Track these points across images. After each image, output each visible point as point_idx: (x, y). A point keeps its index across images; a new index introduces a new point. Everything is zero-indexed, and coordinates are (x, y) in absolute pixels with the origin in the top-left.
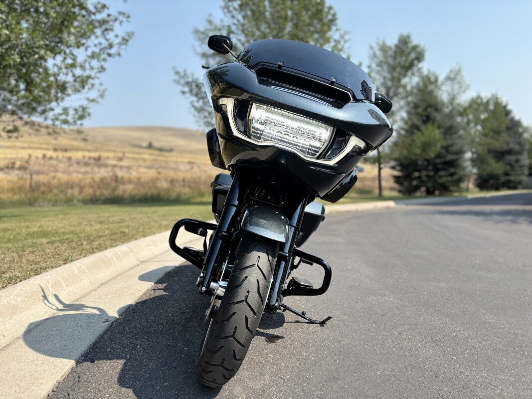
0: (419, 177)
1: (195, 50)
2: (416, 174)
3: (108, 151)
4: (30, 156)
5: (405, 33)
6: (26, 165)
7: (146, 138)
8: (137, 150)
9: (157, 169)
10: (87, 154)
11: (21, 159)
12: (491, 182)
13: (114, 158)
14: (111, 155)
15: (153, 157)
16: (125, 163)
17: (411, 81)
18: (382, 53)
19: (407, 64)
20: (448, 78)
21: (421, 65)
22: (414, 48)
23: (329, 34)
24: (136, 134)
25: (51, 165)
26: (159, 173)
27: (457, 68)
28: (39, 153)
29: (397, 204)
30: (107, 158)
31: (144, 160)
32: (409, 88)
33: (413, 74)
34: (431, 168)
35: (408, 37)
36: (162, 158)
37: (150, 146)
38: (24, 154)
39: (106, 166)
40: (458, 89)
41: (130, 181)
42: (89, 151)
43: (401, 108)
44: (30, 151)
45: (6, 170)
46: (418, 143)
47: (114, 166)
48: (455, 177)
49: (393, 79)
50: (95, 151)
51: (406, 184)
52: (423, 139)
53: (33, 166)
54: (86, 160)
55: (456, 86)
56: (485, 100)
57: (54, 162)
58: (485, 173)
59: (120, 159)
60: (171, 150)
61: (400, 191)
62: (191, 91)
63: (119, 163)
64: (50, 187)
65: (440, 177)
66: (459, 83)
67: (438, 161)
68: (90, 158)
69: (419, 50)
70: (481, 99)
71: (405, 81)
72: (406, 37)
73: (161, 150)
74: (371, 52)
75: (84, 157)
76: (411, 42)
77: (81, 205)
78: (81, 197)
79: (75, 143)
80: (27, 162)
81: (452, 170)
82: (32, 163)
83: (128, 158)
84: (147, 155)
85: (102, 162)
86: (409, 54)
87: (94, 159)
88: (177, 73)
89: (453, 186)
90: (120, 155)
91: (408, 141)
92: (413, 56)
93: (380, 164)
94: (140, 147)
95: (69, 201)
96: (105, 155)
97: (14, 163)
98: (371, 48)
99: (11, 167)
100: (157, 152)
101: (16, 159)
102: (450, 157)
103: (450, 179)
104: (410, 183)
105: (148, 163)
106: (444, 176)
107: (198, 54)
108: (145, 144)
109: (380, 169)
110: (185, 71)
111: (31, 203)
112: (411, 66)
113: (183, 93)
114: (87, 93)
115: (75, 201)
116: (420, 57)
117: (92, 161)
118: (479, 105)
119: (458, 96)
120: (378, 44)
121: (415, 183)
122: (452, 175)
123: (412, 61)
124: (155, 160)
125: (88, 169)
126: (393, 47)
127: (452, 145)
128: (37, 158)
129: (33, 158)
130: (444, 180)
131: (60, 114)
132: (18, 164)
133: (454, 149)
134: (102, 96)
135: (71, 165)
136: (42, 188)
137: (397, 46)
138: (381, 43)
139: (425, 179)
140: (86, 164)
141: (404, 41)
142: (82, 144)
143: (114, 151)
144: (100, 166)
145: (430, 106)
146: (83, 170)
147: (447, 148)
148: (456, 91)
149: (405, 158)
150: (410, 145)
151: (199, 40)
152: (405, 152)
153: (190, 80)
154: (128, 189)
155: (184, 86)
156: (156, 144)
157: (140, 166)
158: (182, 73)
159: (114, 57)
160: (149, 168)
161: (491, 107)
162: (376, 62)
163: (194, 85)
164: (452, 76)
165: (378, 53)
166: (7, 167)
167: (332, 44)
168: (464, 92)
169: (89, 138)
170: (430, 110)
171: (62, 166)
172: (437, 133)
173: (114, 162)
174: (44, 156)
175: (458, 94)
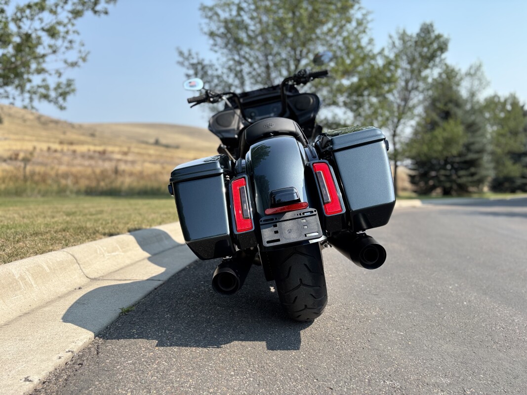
0: (436, 177)
1: (201, 29)
2: (433, 174)
3: (115, 145)
4: (35, 148)
5: (428, 22)
6: (29, 156)
7: (153, 135)
8: (143, 146)
9: (162, 164)
10: (92, 148)
11: (26, 151)
12: (507, 185)
13: (119, 153)
14: (117, 149)
15: (158, 153)
16: (130, 158)
17: (433, 73)
18: (401, 42)
19: (429, 55)
20: (469, 74)
21: (443, 56)
22: (438, 37)
23: (352, 12)
24: (143, 131)
25: (55, 158)
26: (164, 168)
27: (478, 64)
28: (44, 146)
29: (423, 203)
30: (112, 152)
31: (150, 155)
32: (430, 80)
33: (434, 65)
34: (449, 167)
35: (431, 25)
36: (168, 153)
37: (157, 143)
38: (29, 146)
39: (110, 160)
40: (478, 85)
41: (131, 174)
42: (95, 145)
43: (420, 102)
44: (35, 144)
45: (9, 161)
46: (440, 139)
47: (118, 160)
48: (476, 178)
49: (412, 71)
50: (100, 145)
51: (422, 184)
52: (446, 135)
53: (37, 158)
54: (91, 153)
55: (476, 83)
56: (502, 100)
57: (58, 155)
58: (501, 176)
59: (125, 154)
60: (177, 147)
61: (415, 192)
62: (196, 74)
63: (124, 158)
64: (44, 178)
65: (459, 177)
66: (480, 79)
67: (457, 160)
68: (95, 152)
69: (442, 40)
70: (499, 98)
71: (426, 72)
72: (428, 25)
73: (167, 146)
74: (390, 41)
75: (89, 150)
76: (433, 31)
77: (74, 196)
78: (75, 189)
79: (82, 138)
80: (31, 154)
81: (473, 170)
82: (36, 155)
83: (134, 153)
84: (152, 151)
85: (107, 155)
86: (431, 43)
87: (100, 153)
88: (181, 54)
89: (473, 186)
90: (125, 149)
91: (428, 136)
92: (435, 46)
93: (396, 162)
94: (147, 143)
95: (61, 192)
96: (110, 149)
97: (17, 155)
98: (391, 37)
99: (14, 157)
100: (162, 149)
101: (21, 150)
102: (471, 156)
103: (470, 179)
104: (426, 183)
105: (153, 159)
106: (464, 176)
107: (205, 33)
108: (152, 140)
109: (396, 167)
110: (190, 51)
111: (18, 193)
112: (432, 57)
113: (188, 76)
114: (64, 53)
115: (68, 193)
116: (443, 48)
117: (97, 155)
118: (496, 104)
119: (477, 93)
120: (398, 33)
121: (431, 183)
122: (472, 175)
123: (435, 51)
124: (161, 156)
125: (92, 162)
126: (414, 35)
127: (473, 143)
128: (41, 150)
129: (38, 150)
130: (463, 180)
131: (39, 87)
132: (21, 155)
133: (476, 147)
134: (84, 60)
135: (75, 158)
136: (36, 178)
137: (418, 35)
138: (401, 31)
139: (443, 178)
140: (91, 158)
141: (427, 30)
142: (89, 139)
143: (120, 146)
144: (104, 160)
145: (451, 101)
146: (87, 163)
147: (468, 147)
148: (475, 88)
149: (425, 155)
150: (430, 141)
151: (206, 17)
152: (425, 149)
153: (195, 61)
154: (127, 182)
155: (188, 68)
156: (163, 141)
157: (144, 161)
158: (186, 53)
159: (99, 15)
160: (154, 162)
161: (509, 107)
162: (395, 52)
163: (199, 67)
164: (472, 72)
165: (398, 43)
166: (11, 159)
167: (354, 24)
168: (484, 88)
169: (97, 134)
170: (450, 105)
171: (66, 159)
172: (460, 130)
173: (118, 156)
174: (49, 149)
175: (479, 90)
